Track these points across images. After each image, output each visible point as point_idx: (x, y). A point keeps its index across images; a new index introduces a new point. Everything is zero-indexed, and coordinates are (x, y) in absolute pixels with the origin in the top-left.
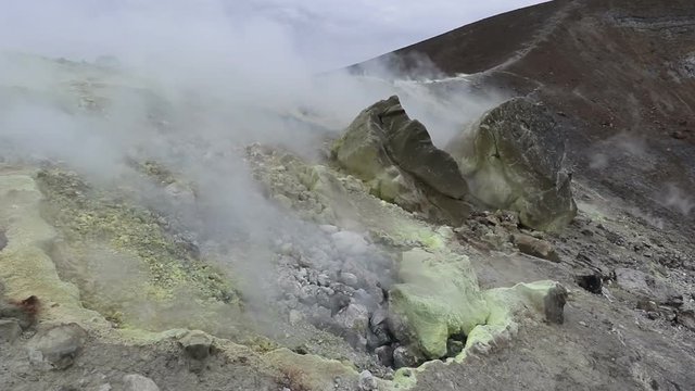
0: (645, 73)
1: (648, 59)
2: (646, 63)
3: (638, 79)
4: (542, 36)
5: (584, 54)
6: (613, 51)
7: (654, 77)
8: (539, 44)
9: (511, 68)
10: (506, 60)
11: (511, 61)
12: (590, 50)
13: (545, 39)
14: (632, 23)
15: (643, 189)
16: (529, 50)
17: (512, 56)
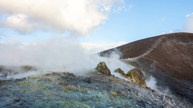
0: (188, 58)
1: (188, 54)
2: (188, 55)
3: (186, 60)
4: (155, 46)
5: (168, 52)
6: (177, 51)
7: (191, 59)
8: (154, 49)
9: (145, 56)
10: (144, 53)
11: (145, 54)
12: (170, 51)
13: (155, 47)
14: (182, 43)
15: (191, 95)
16: (151, 50)
17: (146, 52)
